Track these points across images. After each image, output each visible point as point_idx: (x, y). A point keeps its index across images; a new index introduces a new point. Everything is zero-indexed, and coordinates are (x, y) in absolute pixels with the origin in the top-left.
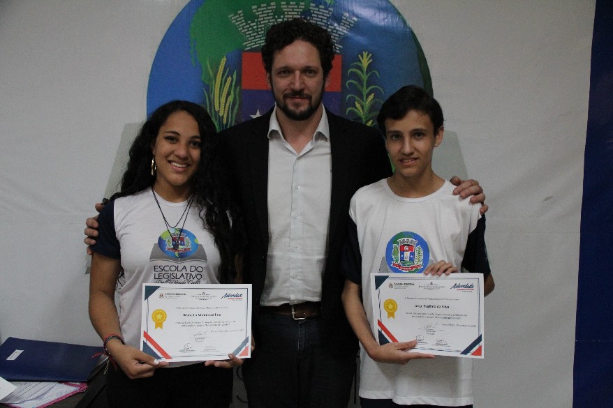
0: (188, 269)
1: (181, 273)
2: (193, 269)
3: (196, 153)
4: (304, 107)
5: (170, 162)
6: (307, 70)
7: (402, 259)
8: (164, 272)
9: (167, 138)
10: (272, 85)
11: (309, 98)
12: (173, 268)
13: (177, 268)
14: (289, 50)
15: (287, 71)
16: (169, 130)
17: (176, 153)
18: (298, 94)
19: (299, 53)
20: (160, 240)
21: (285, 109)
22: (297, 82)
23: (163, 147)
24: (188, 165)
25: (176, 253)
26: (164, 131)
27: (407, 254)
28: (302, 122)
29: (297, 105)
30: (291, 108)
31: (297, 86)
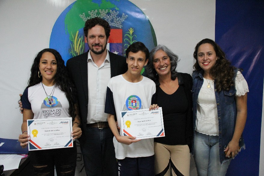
0: (55, 111)
1: (53, 112)
2: (57, 111)
3: (55, 67)
4: (100, 50)
5: (45, 71)
6: (100, 36)
7: (132, 105)
8: (47, 113)
9: (43, 63)
10: (88, 42)
11: (102, 46)
12: (50, 111)
13: (51, 111)
14: (93, 29)
15: (93, 36)
16: (43, 59)
17: (47, 68)
18: (97, 45)
19: (97, 30)
20: (44, 101)
21: (93, 51)
22: (97, 40)
23: (42, 66)
24: (52, 72)
25: (51, 105)
26: (42, 60)
27: (134, 104)
28: (100, 55)
29: (97, 49)
30: (95, 50)
31: (97, 42)
